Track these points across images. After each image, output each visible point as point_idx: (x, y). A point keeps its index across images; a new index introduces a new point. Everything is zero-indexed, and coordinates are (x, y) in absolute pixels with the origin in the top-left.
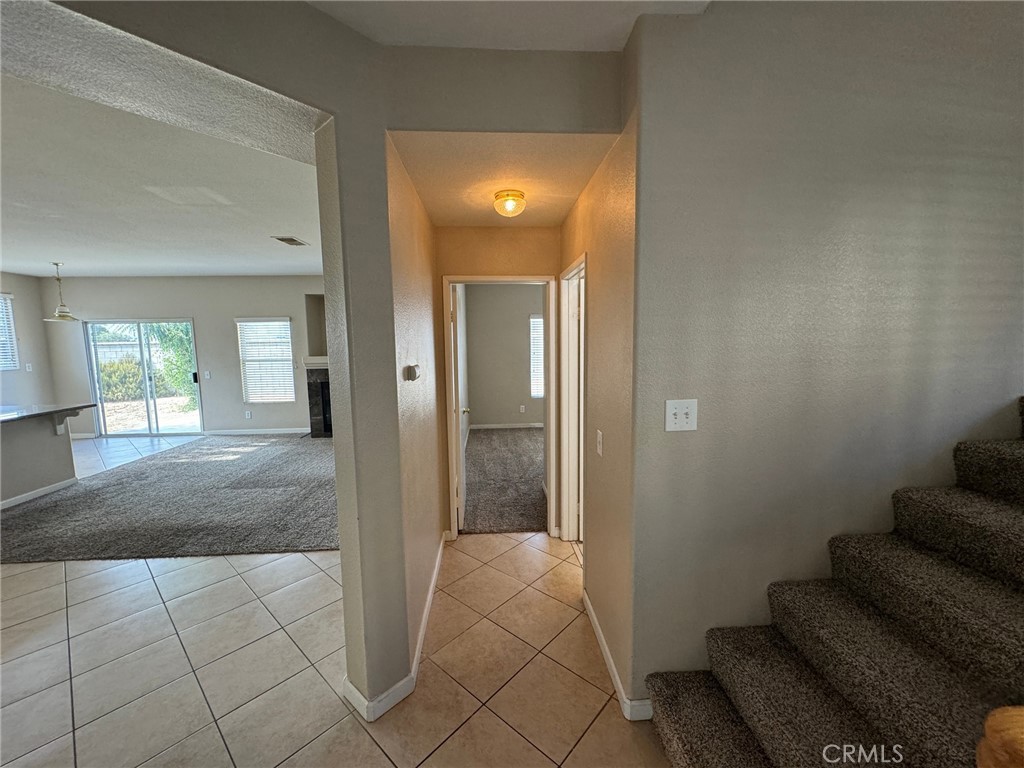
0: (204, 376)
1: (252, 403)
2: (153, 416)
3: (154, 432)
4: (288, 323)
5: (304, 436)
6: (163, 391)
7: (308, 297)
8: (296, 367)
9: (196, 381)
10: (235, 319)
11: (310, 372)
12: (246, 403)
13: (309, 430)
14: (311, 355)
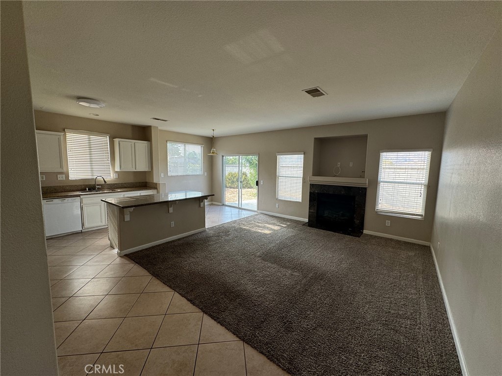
0: (261, 183)
1: (280, 200)
2: (240, 200)
3: (240, 207)
4: (303, 156)
5: (304, 224)
6: (249, 186)
7: (316, 139)
8: (304, 182)
9: (257, 185)
10: (277, 154)
11: (312, 186)
12: (277, 199)
13: (307, 220)
14: (313, 175)
